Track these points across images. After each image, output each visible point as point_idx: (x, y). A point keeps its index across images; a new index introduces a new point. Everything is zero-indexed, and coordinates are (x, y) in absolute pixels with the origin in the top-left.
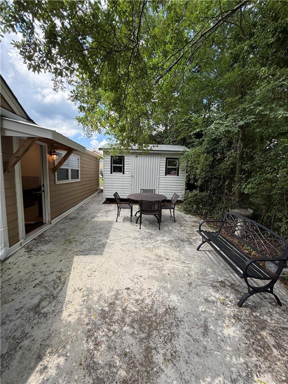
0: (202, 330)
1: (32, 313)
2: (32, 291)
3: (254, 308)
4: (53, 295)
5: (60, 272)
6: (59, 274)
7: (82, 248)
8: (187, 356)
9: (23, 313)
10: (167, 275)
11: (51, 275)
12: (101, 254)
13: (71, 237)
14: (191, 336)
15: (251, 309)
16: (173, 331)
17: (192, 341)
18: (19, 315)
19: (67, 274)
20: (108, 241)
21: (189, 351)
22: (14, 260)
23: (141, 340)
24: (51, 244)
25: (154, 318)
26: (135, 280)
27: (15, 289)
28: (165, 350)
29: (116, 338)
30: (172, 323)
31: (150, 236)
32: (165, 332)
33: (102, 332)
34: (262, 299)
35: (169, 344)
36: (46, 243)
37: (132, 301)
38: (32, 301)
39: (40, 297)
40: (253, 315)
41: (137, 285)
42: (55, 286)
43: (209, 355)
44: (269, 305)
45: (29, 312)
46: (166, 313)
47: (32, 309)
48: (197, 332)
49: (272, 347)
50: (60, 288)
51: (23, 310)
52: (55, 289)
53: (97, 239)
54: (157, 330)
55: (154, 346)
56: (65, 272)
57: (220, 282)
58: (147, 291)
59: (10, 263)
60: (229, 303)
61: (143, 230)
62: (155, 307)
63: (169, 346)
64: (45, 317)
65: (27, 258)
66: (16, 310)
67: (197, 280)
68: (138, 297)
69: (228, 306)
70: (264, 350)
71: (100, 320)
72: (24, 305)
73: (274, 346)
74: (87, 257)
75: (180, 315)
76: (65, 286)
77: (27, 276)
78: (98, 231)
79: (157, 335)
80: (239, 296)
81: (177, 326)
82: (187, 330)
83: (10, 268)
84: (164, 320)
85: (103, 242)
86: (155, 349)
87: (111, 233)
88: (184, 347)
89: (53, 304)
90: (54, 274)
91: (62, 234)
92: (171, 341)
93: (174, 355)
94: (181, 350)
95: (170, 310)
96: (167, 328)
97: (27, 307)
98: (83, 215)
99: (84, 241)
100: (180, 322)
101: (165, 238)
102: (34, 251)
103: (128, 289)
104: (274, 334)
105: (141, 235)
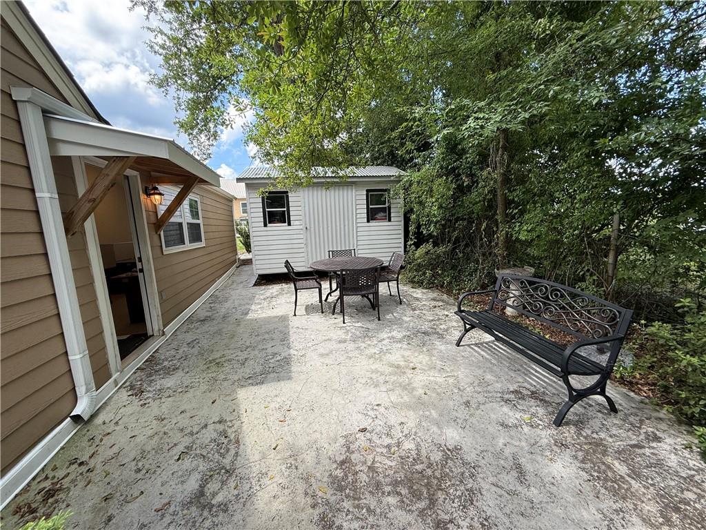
0: (514, 473)
1: (194, 508)
2: (175, 468)
3: (580, 423)
4: (223, 468)
5: (220, 422)
6: (220, 427)
7: (247, 371)
8: (507, 521)
9: (174, 514)
10: (423, 395)
11: (204, 431)
12: (290, 378)
13: (217, 355)
14: (502, 488)
15: (576, 425)
16: (470, 486)
17: (507, 495)
18: (168, 519)
19: (237, 424)
20: (292, 352)
21: (508, 512)
22: (111, 416)
23: (422, 513)
24: (180, 373)
25: (429, 472)
26: (371, 413)
27: (138, 471)
28: (468, 520)
29: (378, 520)
30: (463, 474)
31: (366, 334)
32: (456, 490)
33: (347, 515)
34: (585, 408)
35: (472, 509)
36: (168, 373)
37: (378, 450)
38: (185, 487)
39: (199, 477)
40: (582, 436)
41: (377, 422)
42: (222, 451)
43: (540, 511)
44: (600, 415)
45: (188, 509)
46: (447, 459)
47: (191, 503)
48: (509, 480)
49: (627, 478)
50: (233, 452)
51: (172, 509)
52: (223, 456)
53: (270, 351)
54: (441, 490)
55: (447, 517)
56: (231, 421)
57: (513, 392)
58: (399, 428)
59: (104, 423)
60: (541, 423)
61: (349, 324)
62: (424, 453)
63: (472, 512)
64: (225, 511)
65: (140, 407)
66: (157, 511)
67: (476, 395)
68: (387, 441)
69: (541, 427)
70: (618, 485)
71: (335, 494)
72: (171, 497)
73: (629, 476)
74: (264, 387)
75: (471, 457)
76: (242, 446)
77: (153, 442)
78: (266, 336)
79: (445, 499)
80: (550, 409)
81: (472, 475)
82: (491, 479)
83: (109, 434)
84: (448, 470)
85: (283, 355)
86: (451, 521)
87: (293, 337)
88: (497, 508)
89: (233, 485)
90: (211, 427)
91: (195, 351)
92: (472, 504)
93: (486, 524)
94: (494, 514)
95: (451, 454)
96: (458, 483)
97: (178, 500)
98: (223, 310)
99: (246, 359)
100: (474, 468)
101: (394, 333)
102: (149, 391)
103: (363, 430)
104: (623, 458)
105: (350, 335)
